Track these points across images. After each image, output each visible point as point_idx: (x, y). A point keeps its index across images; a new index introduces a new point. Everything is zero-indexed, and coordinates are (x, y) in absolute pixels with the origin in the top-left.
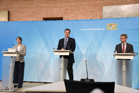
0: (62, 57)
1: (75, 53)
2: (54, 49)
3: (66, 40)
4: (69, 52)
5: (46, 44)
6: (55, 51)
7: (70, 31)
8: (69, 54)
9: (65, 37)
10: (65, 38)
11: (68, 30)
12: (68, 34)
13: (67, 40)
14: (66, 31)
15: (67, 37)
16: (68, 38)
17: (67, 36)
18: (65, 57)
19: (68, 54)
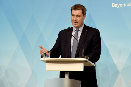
0: (67, 76)
1: (99, 66)
4: (85, 62)
5: (24, 43)
6: (48, 62)
13: (80, 33)
16: (81, 29)
18: (73, 75)
19: (79, 67)
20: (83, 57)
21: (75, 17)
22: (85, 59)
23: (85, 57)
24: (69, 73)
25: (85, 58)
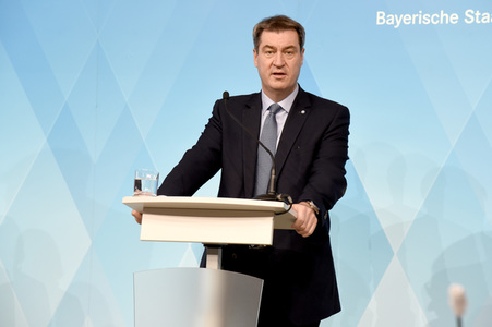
0: (214, 262)
2: (138, 184)
3: (274, 123)
4: (277, 213)
6: (149, 209)
7: (299, 29)
8: (276, 232)
9: (266, 86)
10: (267, 102)
11: (278, 23)
12: (291, 61)
13: (282, 119)
14: (270, 37)
15: (280, 93)
17: (278, 84)
19: (258, 233)
20: (273, 198)
21: (279, 53)
22: (280, 205)
23: (279, 197)
24: (220, 250)
25: (277, 200)
